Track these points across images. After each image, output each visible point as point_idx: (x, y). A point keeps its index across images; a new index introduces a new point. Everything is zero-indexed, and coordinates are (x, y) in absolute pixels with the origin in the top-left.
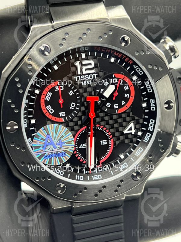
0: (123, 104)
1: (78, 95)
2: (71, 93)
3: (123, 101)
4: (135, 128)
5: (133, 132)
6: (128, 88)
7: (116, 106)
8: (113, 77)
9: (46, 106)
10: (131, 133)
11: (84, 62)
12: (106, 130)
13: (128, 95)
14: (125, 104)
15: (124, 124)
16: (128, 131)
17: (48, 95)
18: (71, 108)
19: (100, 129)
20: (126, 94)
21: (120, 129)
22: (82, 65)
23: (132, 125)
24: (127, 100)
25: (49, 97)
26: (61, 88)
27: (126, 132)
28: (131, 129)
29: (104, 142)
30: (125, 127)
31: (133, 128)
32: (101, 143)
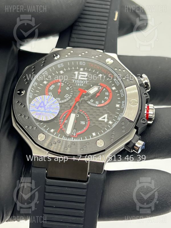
0: (102, 102)
1: (72, 90)
2: (68, 88)
3: (103, 101)
4: (108, 118)
5: (106, 120)
6: (108, 94)
7: (97, 102)
8: (99, 85)
9: (48, 93)
10: (104, 121)
11: (81, 73)
12: (86, 115)
13: (108, 98)
14: (103, 103)
15: (100, 114)
16: (102, 119)
17: (52, 86)
18: (65, 97)
19: (82, 113)
20: (106, 97)
21: (97, 117)
22: (79, 74)
23: (106, 116)
24: (105, 100)
25: (52, 88)
26: (62, 84)
27: (100, 119)
28: (104, 118)
29: (83, 123)
30: (100, 116)
31: (106, 118)
32: (81, 123)
